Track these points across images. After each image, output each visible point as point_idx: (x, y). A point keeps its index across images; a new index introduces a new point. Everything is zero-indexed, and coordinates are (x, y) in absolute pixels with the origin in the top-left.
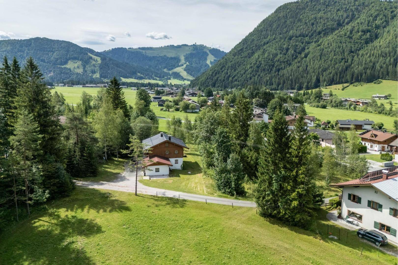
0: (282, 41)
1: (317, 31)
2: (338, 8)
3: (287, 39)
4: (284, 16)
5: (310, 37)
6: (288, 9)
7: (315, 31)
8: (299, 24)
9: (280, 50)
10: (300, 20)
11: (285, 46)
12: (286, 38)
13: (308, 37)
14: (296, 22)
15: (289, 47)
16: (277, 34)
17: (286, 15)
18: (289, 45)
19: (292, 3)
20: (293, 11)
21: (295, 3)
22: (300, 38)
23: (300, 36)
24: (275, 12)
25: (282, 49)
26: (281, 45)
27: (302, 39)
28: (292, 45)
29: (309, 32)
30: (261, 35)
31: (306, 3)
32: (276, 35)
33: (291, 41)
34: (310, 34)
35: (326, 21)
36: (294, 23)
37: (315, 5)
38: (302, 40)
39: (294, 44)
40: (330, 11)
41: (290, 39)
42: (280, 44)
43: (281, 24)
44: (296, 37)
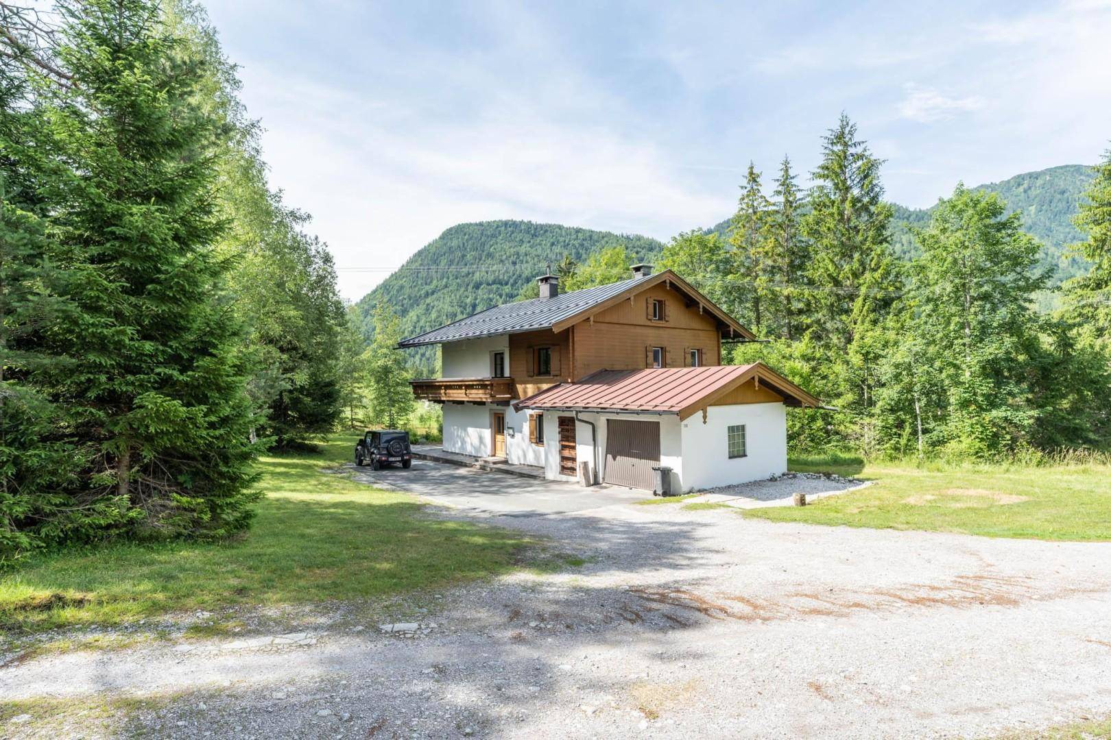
0: (463, 289)
1: (524, 276)
2: (552, 240)
3: (470, 288)
4: (459, 246)
5: (512, 285)
6: (465, 235)
7: (520, 276)
8: (489, 261)
9: (461, 306)
10: (490, 255)
11: (468, 301)
12: (468, 285)
13: (509, 286)
14: (483, 258)
15: (477, 302)
16: (451, 278)
17: (464, 244)
18: (476, 299)
19: (471, 224)
20: (476, 238)
21: (476, 224)
22: (494, 287)
23: (494, 283)
24: (440, 238)
25: (463, 304)
26: (460, 297)
27: (498, 288)
28: (482, 299)
29: (510, 277)
30: (417, 277)
31: (497, 227)
32: (448, 278)
33: (480, 292)
34: (511, 281)
35: (536, 259)
36: (480, 260)
37: (513, 232)
38: (500, 291)
39: (485, 297)
40: (540, 244)
41: (477, 286)
42: (458, 297)
43: (456, 260)
44: (488, 284)
